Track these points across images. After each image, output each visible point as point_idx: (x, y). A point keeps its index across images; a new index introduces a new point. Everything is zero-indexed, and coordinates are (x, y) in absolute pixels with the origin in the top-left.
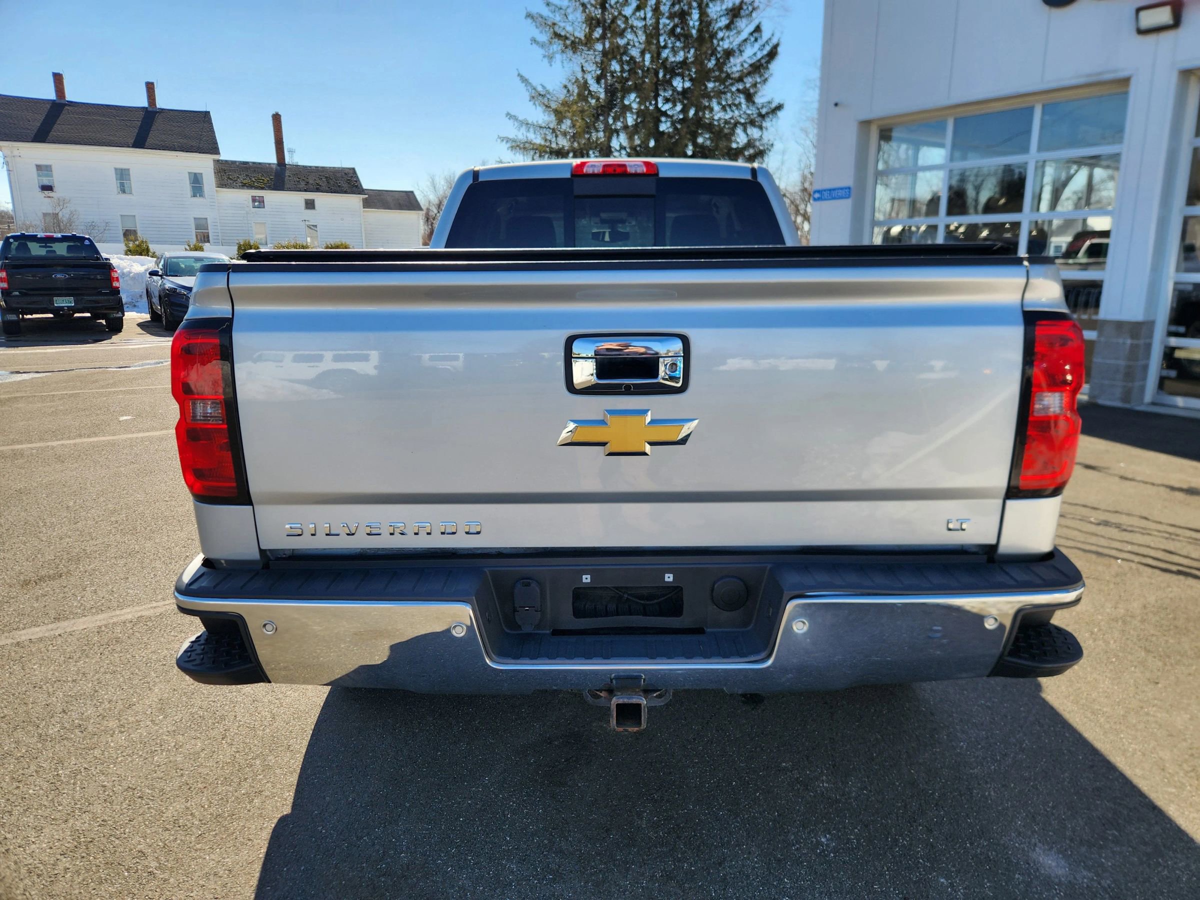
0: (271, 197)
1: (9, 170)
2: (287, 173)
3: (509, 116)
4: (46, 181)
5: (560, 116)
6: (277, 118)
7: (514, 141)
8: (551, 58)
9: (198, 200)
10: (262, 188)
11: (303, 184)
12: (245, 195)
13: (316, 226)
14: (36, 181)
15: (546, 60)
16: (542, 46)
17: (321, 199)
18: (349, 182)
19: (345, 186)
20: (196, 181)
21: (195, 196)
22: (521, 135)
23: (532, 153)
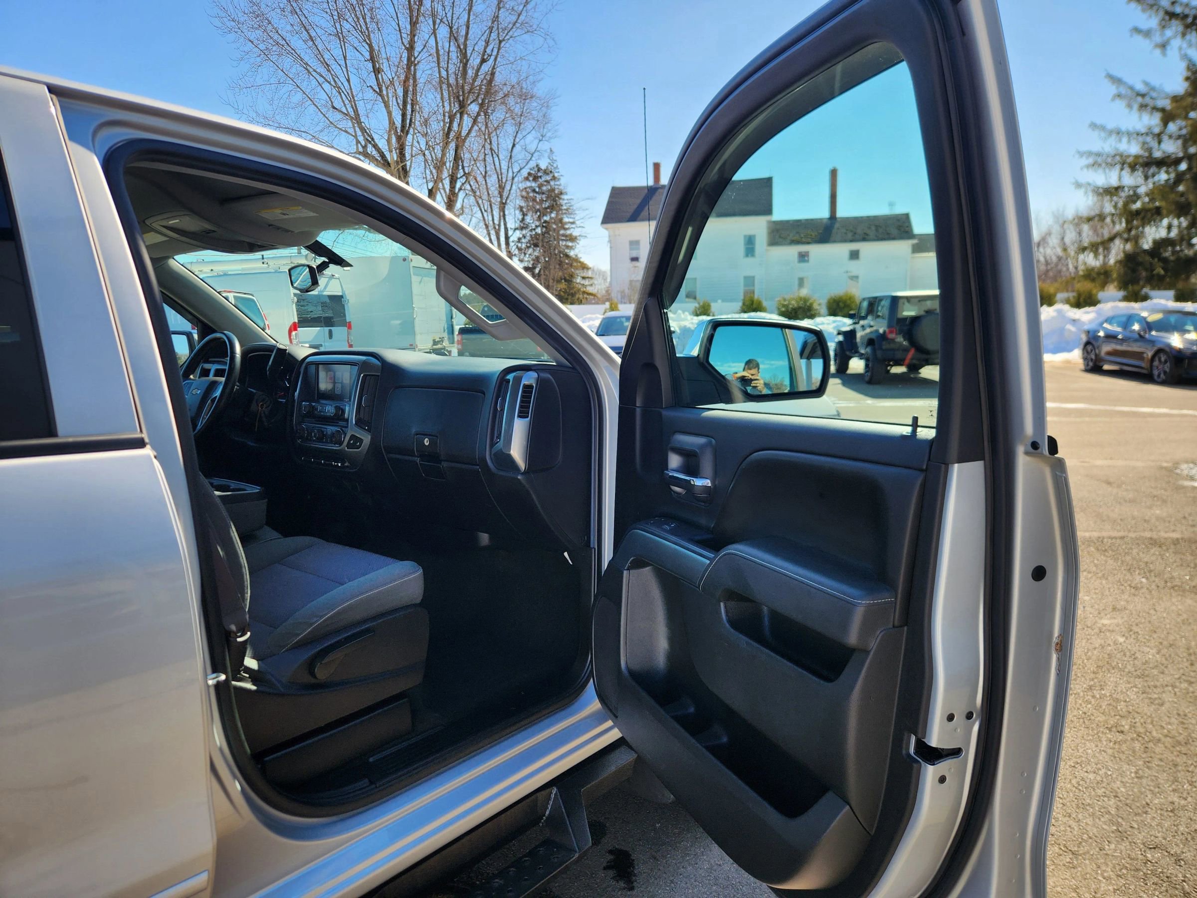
0: (816, 251)
1: (611, 247)
2: (837, 225)
3: (1094, 126)
4: (634, 255)
5: (1167, 117)
6: (834, 173)
7: (1098, 154)
8: (1163, 46)
9: (750, 260)
10: (808, 243)
11: (850, 235)
12: (791, 252)
13: (857, 277)
14: (628, 255)
15: (1158, 52)
16: (1147, 34)
17: (867, 249)
18: (899, 228)
19: (894, 232)
20: (750, 242)
21: (747, 256)
22: (1109, 146)
23: (1118, 167)
